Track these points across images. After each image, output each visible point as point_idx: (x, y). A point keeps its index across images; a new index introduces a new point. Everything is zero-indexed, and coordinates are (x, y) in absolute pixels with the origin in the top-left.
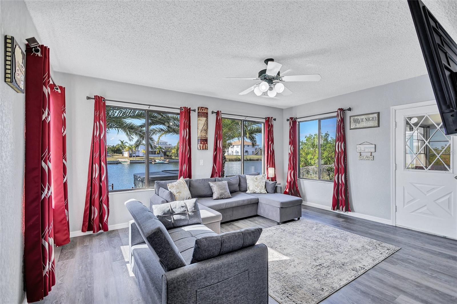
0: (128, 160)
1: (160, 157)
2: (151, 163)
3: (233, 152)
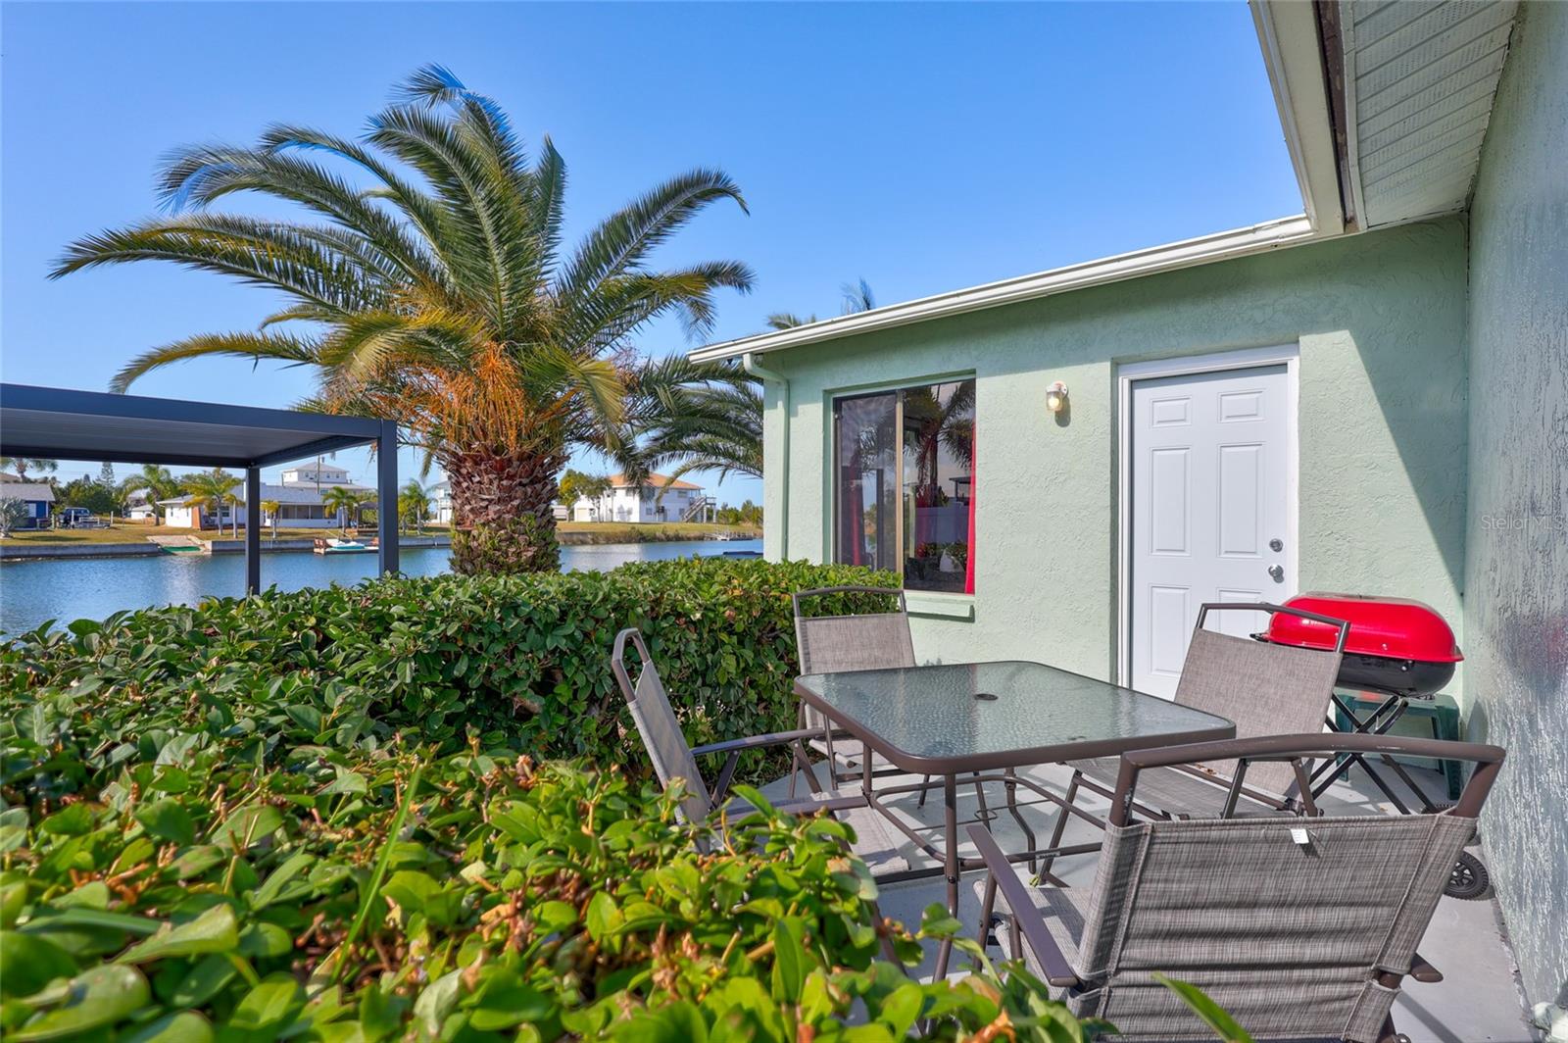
1: (341, 527)
2: (310, 551)
3: (611, 511)
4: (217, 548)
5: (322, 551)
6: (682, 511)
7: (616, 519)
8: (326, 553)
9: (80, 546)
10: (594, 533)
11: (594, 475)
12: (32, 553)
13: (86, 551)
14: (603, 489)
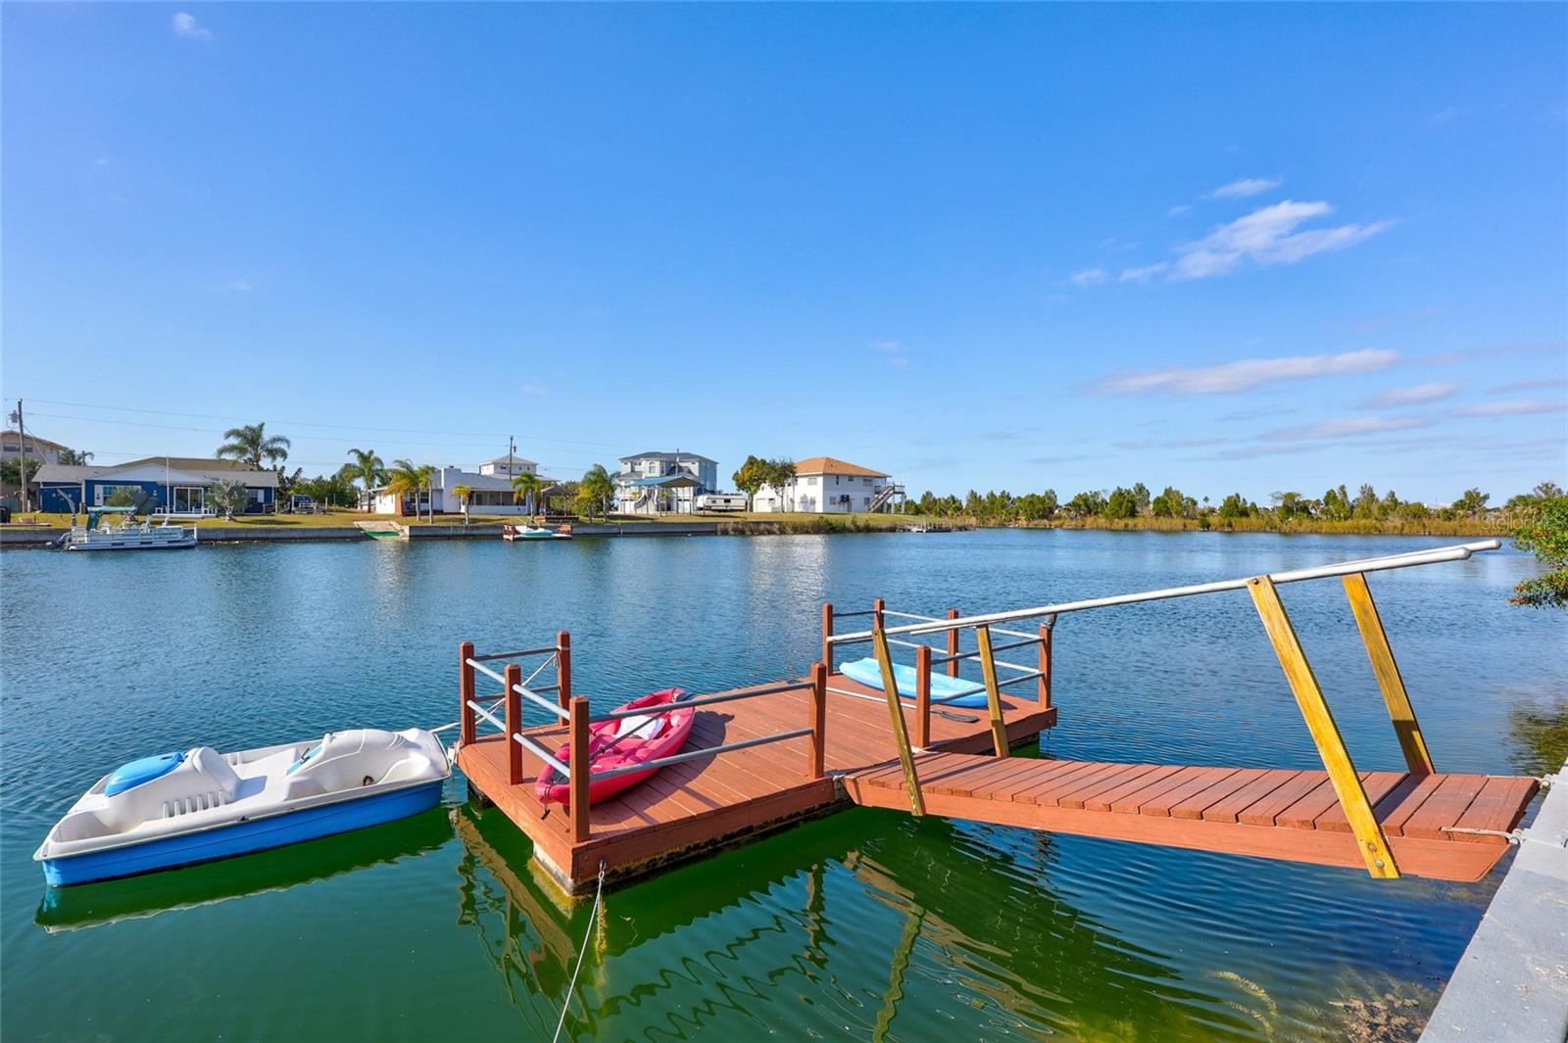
0: (398, 527)
1: (529, 515)
2: (499, 537)
3: (792, 501)
4: (414, 533)
5: (511, 537)
6: (867, 501)
7: (798, 508)
8: (515, 540)
9: (291, 529)
10: (780, 523)
11: (778, 461)
12: (250, 535)
13: (296, 535)
14: (786, 476)
